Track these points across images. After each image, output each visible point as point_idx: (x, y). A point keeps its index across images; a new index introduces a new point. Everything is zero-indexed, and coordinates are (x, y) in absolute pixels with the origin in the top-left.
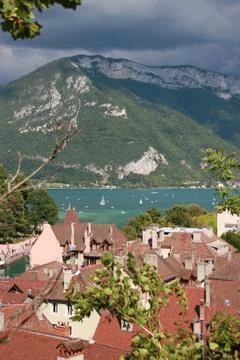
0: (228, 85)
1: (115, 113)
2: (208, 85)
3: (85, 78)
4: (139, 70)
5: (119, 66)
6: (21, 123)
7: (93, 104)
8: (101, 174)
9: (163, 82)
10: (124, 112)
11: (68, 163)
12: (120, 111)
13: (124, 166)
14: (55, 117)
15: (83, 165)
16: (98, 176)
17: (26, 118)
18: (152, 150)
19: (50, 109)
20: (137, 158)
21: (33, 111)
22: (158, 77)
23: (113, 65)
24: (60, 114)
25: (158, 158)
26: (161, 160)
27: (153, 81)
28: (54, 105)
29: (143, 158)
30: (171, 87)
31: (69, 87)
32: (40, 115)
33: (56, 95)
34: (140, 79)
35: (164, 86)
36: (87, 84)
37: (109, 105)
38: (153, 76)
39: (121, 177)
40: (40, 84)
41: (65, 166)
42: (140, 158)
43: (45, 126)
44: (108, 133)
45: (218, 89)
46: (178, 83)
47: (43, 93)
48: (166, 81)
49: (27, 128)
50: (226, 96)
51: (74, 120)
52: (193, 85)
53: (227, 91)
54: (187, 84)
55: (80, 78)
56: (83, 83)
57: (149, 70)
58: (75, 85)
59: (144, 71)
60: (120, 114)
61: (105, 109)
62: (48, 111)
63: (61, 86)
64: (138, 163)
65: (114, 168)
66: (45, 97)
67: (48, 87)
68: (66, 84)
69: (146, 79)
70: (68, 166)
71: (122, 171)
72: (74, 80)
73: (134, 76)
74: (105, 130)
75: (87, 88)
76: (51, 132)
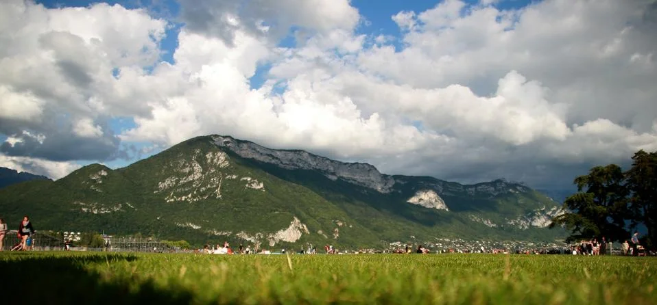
0: (335, 168)
1: (254, 186)
2: (317, 168)
3: (224, 154)
4: (261, 151)
5: (245, 146)
6: (166, 192)
7: (234, 177)
8: (253, 241)
9: (281, 163)
10: (262, 185)
11: (218, 231)
12: (258, 184)
13: (274, 234)
14: (199, 188)
15: (235, 233)
16: (250, 243)
17: (170, 189)
18: (297, 220)
19: (194, 181)
20: (285, 226)
21: (177, 182)
22: (277, 158)
23: (241, 145)
24: (204, 185)
25: (301, 227)
26: (303, 230)
27: (273, 161)
28: (196, 177)
29: (291, 227)
30: (288, 167)
31: (209, 161)
32: (184, 185)
33: (198, 168)
34: (261, 159)
35: (282, 166)
36: (226, 159)
37: (249, 179)
38: (274, 157)
39: (272, 244)
40: (181, 158)
41: (216, 233)
42: (288, 227)
43: (190, 196)
44: (253, 204)
45: (327, 171)
46: (293, 165)
47: (184, 166)
48: (284, 162)
49: (172, 198)
50: (334, 178)
51: (218, 191)
52: (306, 167)
53: (333, 174)
54: (301, 165)
55: (219, 154)
56: (222, 158)
57: (269, 152)
58: (215, 160)
59: (265, 152)
60: (258, 187)
61: (246, 182)
62: (191, 182)
63: (201, 160)
64: (286, 231)
65: (265, 236)
66: (187, 170)
67: (190, 161)
68: (206, 159)
69: (267, 160)
70: (219, 234)
71: (273, 238)
72: (213, 154)
73: (256, 156)
74: (248, 200)
75: (227, 163)
76: (197, 202)
